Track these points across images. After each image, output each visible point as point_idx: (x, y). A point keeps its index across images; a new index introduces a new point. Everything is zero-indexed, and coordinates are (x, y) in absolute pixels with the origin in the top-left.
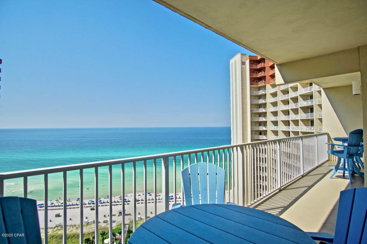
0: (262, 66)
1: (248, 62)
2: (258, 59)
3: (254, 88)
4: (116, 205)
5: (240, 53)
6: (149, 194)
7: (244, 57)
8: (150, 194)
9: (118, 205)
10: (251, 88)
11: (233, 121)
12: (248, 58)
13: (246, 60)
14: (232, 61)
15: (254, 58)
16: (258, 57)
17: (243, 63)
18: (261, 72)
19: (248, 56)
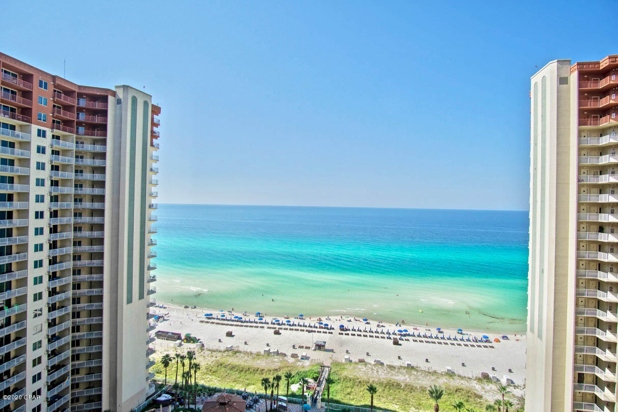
0: (611, 82)
1: (574, 78)
2: (601, 68)
3: (590, 131)
4: (312, 331)
5: (556, 61)
6: (366, 322)
7: (566, 68)
8: (368, 321)
9: (315, 331)
10: (580, 132)
11: (535, 202)
12: (576, 67)
13: (571, 72)
14: (536, 79)
15: (591, 68)
16: (601, 65)
17: (563, 81)
18: (608, 97)
19: (576, 64)
